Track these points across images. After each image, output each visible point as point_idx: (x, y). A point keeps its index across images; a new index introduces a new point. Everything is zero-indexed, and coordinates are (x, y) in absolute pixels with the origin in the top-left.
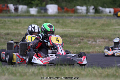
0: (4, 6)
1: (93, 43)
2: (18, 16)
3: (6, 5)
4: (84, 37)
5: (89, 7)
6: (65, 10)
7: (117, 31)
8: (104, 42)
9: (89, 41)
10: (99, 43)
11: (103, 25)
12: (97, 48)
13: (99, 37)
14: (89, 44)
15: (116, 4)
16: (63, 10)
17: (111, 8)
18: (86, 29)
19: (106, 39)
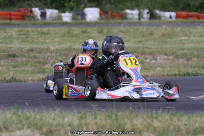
0: (26, 11)
1: (153, 61)
2: (46, 24)
3: (29, 9)
4: (139, 53)
5: (142, 10)
6: (110, 15)
7: (183, 44)
8: (168, 60)
9: (146, 59)
10: (161, 61)
11: (164, 35)
12: (159, 68)
13: (160, 53)
14: (146, 63)
15: (178, 6)
16: (107, 16)
17: (172, 11)
18: (141, 42)
19: (170, 55)
